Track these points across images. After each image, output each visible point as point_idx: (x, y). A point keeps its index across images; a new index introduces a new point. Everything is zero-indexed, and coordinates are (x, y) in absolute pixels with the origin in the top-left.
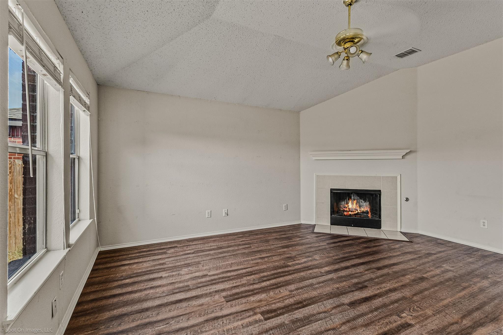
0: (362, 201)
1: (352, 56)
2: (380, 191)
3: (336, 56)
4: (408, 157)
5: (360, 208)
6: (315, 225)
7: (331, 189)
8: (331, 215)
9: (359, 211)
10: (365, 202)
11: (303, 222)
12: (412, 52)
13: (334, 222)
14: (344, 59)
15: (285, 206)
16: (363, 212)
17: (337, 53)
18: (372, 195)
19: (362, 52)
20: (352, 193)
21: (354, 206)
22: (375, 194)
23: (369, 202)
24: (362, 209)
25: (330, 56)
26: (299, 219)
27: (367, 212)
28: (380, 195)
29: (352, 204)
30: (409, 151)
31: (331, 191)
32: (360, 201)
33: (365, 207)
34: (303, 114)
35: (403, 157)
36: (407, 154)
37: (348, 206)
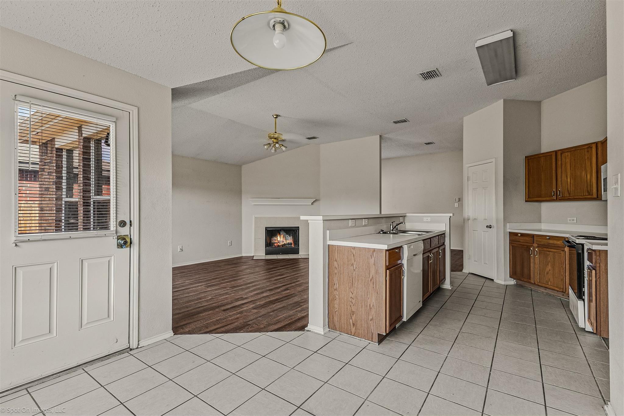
0: (288, 236)
1: (278, 148)
2: (298, 227)
3: (269, 145)
4: (315, 204)
5: (286, 240)
6: (254, 256)
7: (266, 227)
8: (266, 247)
9: (285, 242)
10: (290, 236)
11: (244, 255)
12: (314, 138)
13: (267, 253)
14: (273, 147)
15: (230, 242)
16: (288, 244)
17: (269, 144)
18: (294, 230)
19: (282, 145)
20: (280, 230)
21: (282, 239)
22: (296, 230)
23: (292, 236)
24: (288, 241)
25: (265, 145)
26: (241, 253)
27: (291, 244)
28: (299, 230)
29: (280, 238)
30: (315, 199)
31: (266, 229)
32: (286, 236)
33: (290, 240)
34: (244, 168)
35: (312, 204)
36: (314, 201)
37: (277, 239)
